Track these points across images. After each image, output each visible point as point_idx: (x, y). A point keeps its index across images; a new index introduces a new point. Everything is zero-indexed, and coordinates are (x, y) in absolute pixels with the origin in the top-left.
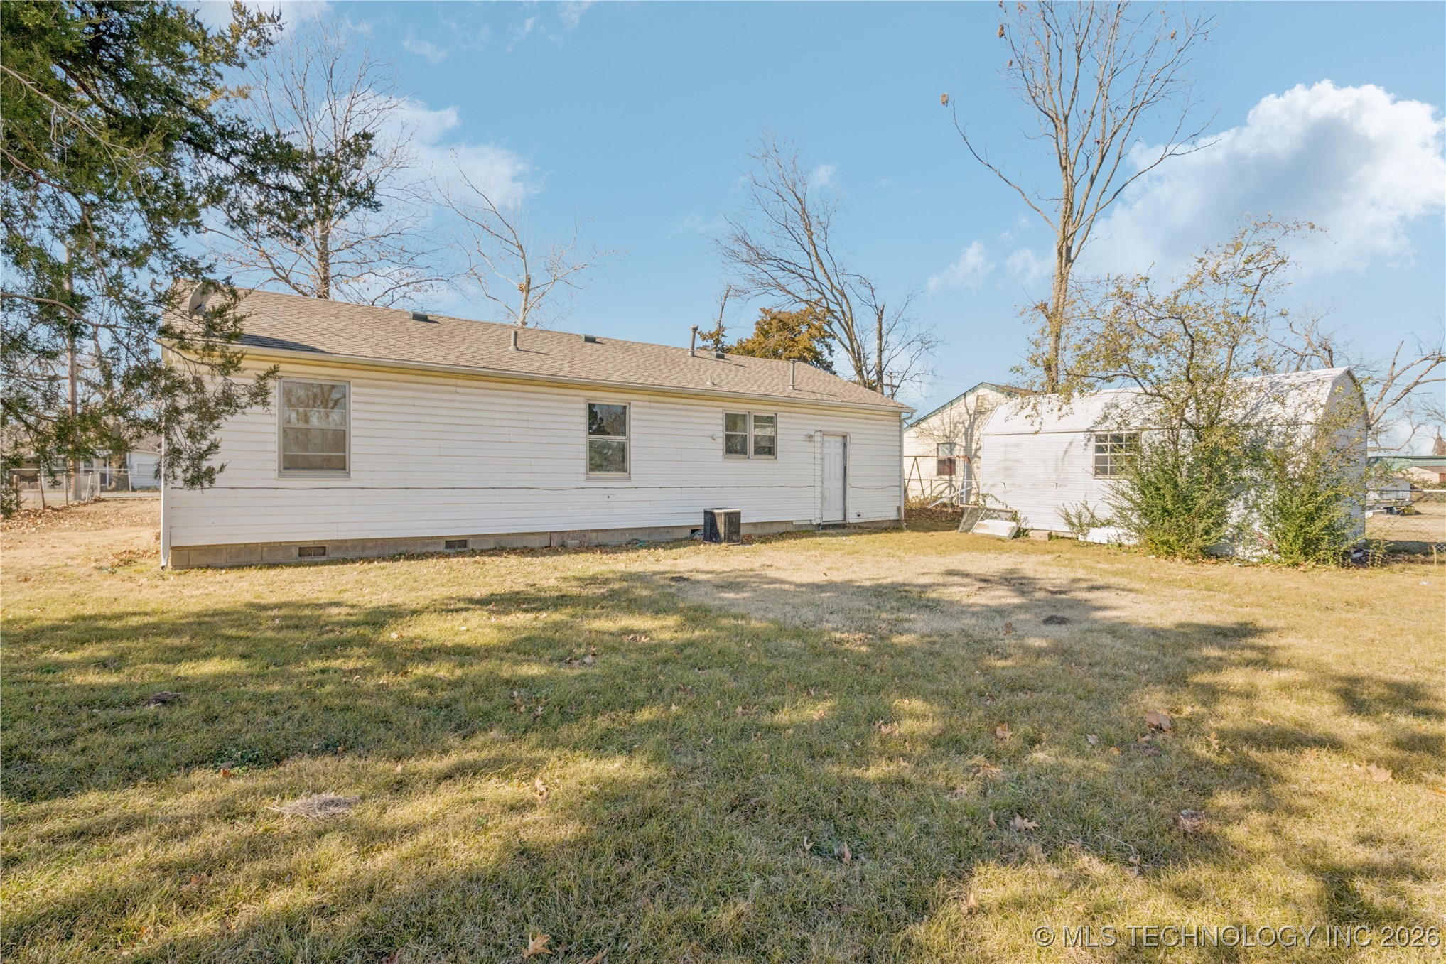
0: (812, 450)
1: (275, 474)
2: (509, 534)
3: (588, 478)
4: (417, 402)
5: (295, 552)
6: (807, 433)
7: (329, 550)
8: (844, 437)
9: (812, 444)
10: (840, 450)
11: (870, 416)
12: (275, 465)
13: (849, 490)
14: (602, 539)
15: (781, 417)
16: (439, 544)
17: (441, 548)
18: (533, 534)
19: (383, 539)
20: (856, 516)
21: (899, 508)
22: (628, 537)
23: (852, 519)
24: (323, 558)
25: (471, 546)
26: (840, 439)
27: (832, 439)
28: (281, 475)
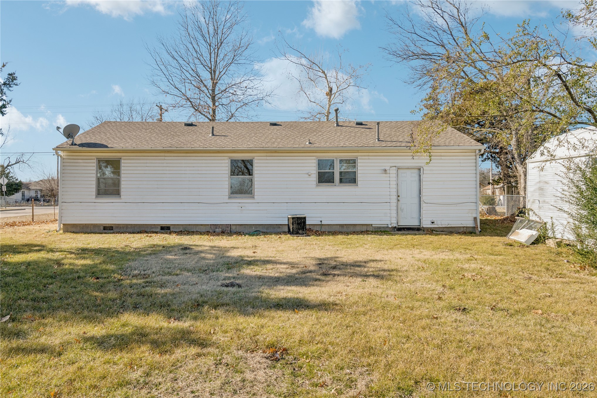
0: (388, 179)
1: (94, 197)
2: (189, 225)
3: (230, 198)
4: (148, 165)
5: (102, 228)
6: (383, 168)
7: (114, 228)
8: (420, 169)
9: (388, 175)
10: (417, 178)
11: (442, 154)
12: (94, 193)
13: (423, 205)
14: (238, 229)
15: (360, 159)
16: (157, 228)
17: (159, 229)
18: (201, 225)
19: (134, 224)
20: (430, 223)
21: (475, 219)
22: (254, 229)
23: (426, 224)
24: (112, 231)
25: (172, 230)
26: (416, 171)
27: (409, 172)
28: (96, 197)
